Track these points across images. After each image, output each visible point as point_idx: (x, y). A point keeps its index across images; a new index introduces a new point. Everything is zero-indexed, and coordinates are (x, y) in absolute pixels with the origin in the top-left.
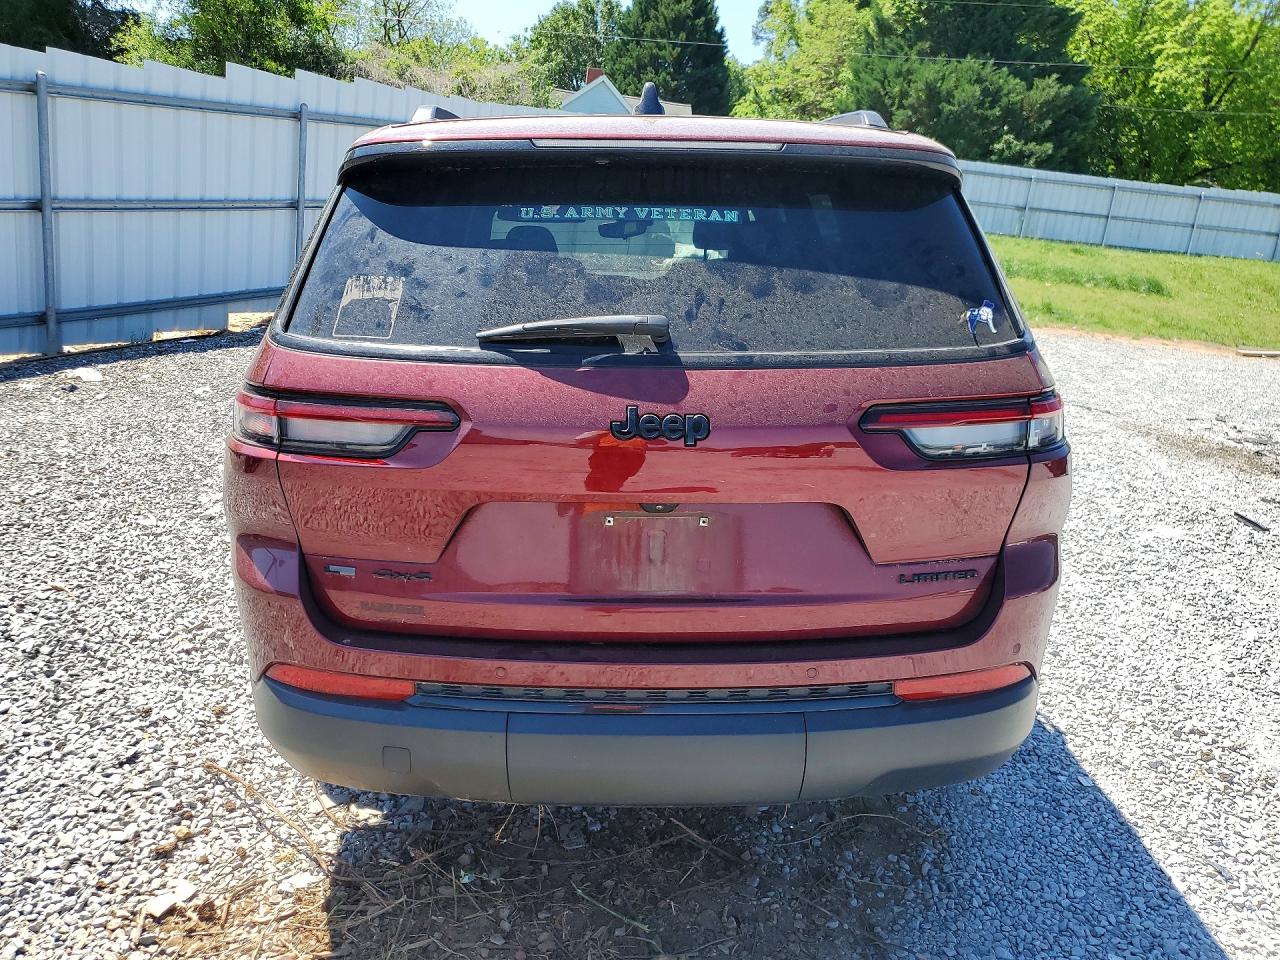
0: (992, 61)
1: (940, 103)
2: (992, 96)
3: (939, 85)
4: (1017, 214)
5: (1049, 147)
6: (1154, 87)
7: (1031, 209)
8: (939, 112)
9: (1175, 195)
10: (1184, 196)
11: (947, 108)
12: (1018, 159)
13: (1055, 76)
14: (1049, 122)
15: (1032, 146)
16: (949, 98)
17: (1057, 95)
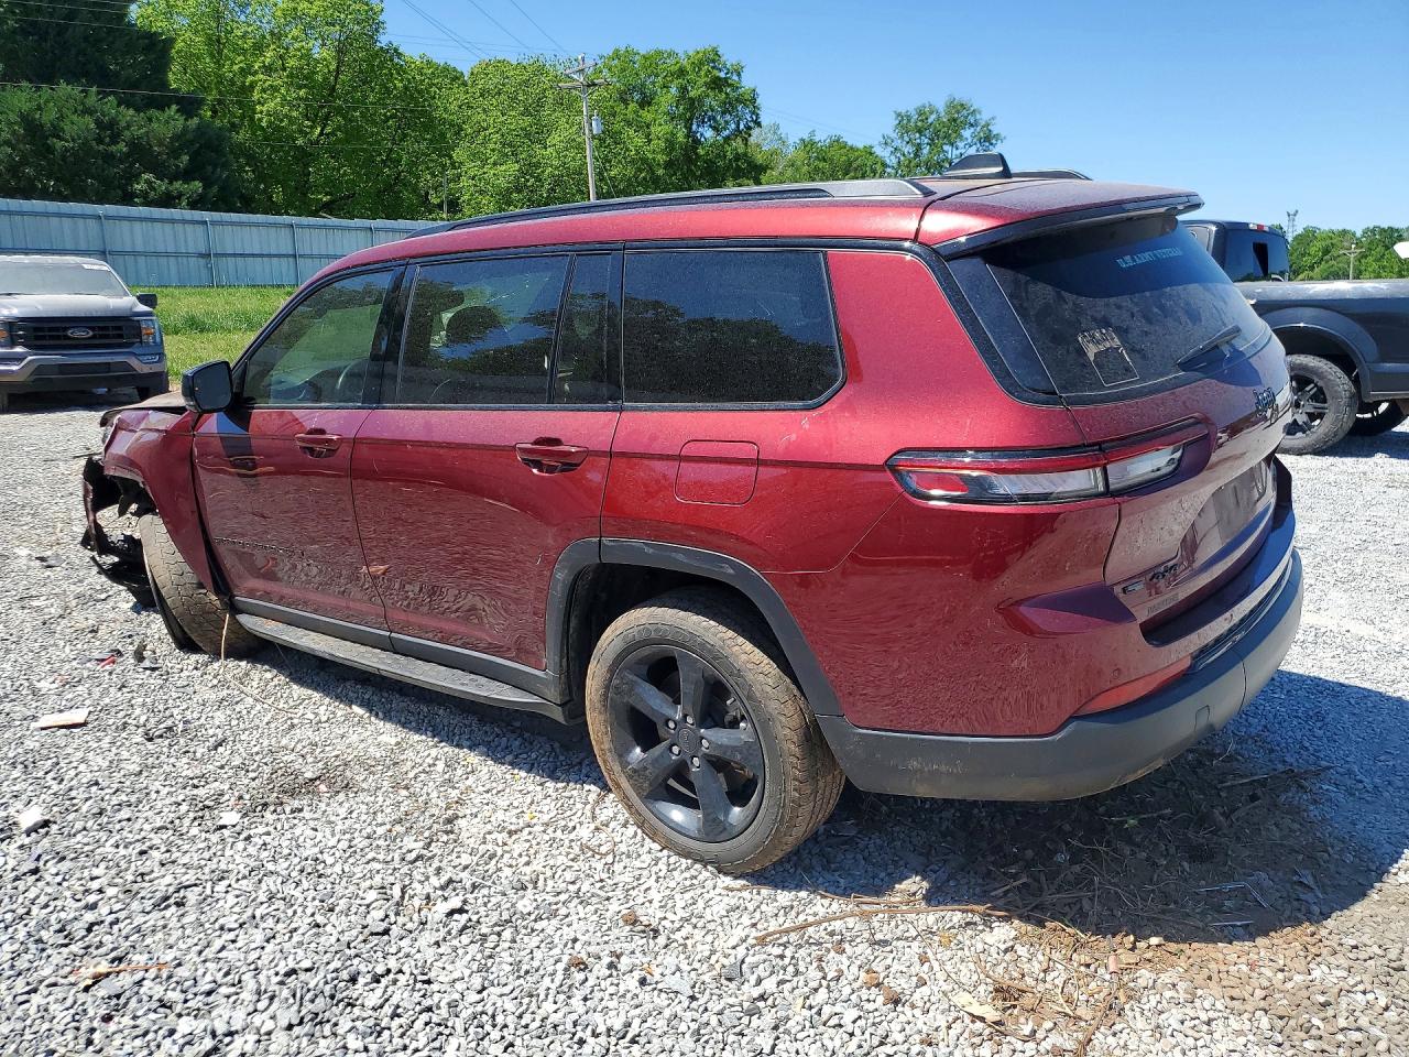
0: (94, 89)
1: (47, 139)
2: (110, 129)
3: (37, 116)
4: (202, 261)
5: (197, 185)
6: (260, 120)
7: (216, 255)
8: (50, 150)
9: (349, 229)
10: (357, 229)
11: (59, 144)
12: (168, 201)
13: (174, 107)
14: (186, 158)
15: (178, 185)
16: (57, 132)
17: (185, 129)
